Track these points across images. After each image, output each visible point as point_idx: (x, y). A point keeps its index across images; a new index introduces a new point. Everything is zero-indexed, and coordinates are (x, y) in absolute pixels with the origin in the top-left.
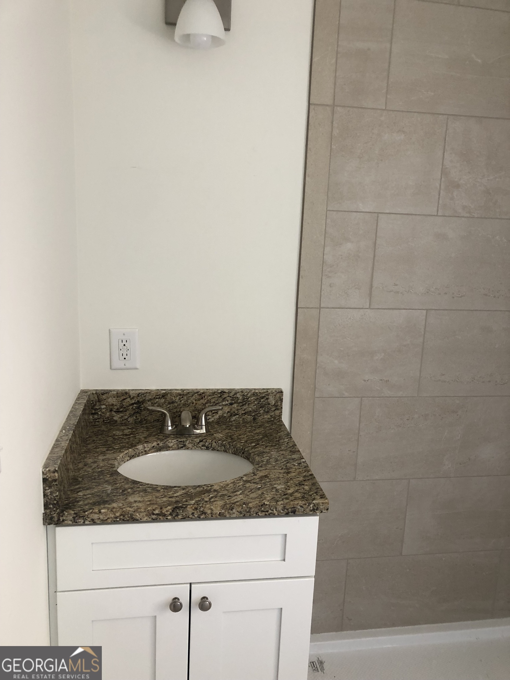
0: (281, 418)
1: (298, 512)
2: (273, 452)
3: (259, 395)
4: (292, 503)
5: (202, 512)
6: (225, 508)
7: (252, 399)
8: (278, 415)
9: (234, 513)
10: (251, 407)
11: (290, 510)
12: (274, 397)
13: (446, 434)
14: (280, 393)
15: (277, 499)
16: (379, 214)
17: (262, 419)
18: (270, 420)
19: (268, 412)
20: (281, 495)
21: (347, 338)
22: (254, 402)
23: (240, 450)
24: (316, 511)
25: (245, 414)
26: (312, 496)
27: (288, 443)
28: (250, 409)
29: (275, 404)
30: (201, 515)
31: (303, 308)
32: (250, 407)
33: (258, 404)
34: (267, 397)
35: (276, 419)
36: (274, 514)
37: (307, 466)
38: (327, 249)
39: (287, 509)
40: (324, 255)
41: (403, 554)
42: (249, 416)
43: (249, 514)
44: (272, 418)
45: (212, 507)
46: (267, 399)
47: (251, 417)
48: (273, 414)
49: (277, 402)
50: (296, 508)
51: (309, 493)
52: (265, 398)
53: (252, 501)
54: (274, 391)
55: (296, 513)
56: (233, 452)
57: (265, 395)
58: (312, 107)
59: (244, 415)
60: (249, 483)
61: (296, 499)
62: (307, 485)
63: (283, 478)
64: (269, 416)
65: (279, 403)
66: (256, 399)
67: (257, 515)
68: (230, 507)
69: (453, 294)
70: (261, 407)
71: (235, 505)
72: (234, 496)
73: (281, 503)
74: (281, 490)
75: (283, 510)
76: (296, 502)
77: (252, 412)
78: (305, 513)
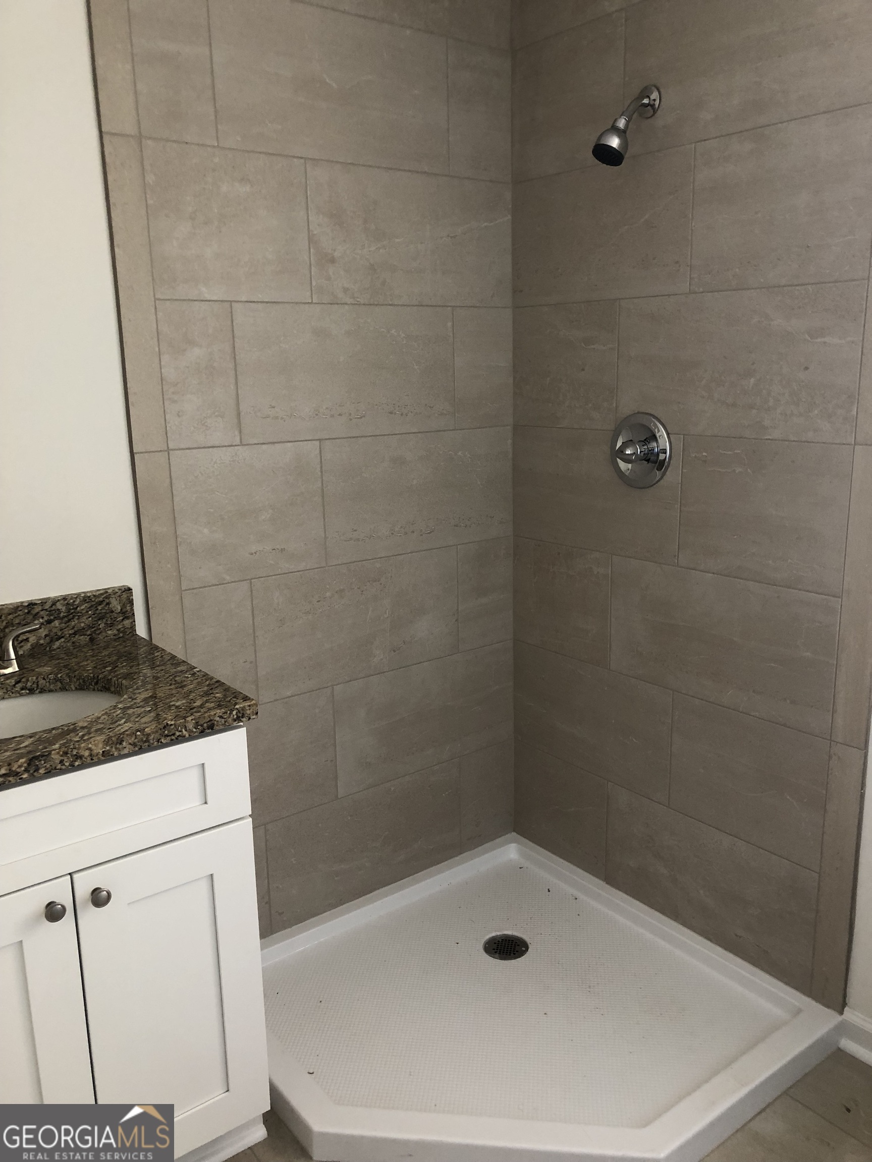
0: (135, 630)
1: (217, 726)
2: (145, 671)
3: (93, 600)
4: (206, 715)
5: (76, 756)
6: (110, 742)
7: (82, 608)
8: (129, 627)
9: (125, 748)
10: (85, 622)
11: (205, 725)
12: (118, 600)
13: (370, 613)
14: (127, 592)
15: (184, 715)
16: (233, 304)
17: (104, 638)
18: (117, 637)
19: (112, 625)
20: (187, 710)
21: (217, 493)
22: (87, 612)
23: (90, 681)
24: (242, 719)
25: (75, 634)
26: (231, 701)
27: (162, 657)
28: (83, 625)
29: (121, 609)
30: (75, 761)
31: (141, 453)
32: (82, 621)
33: (94, 614)
34: (107, 601)
35: (127, 633)
36: (184, 736)
37: (206, 675)
38: (165, 358)
39: (202, 726)
40: (161, 369)
41: (339, 797)
42: (82, 636)
43: (147, 744)
44: (121, 632)
45: (90, 746)
46: (108, 604)
47: (86, 638)
48: (120, 627)
49: (124, 606)
50: (213, 722)
51: (225, 699)
52: (105, 603)
53: (147, 725)
54: (117, 590)
55: (214, 728)
56: (78, 687)
57: (103, 598)
58: (106, 139)
59: (74, 637)
60: (132, 710)
61: (210, 709)
62: (217, 693)
63: (177, 693)
64: (115, 632)
65: (128, 608)
66: (89, 608)
67: (160, 743)
68: (117, 739)
69: (350, 414)
70: (99, 619)
71: (125, 736)
72: (117, 726)
73: (191, 719)
74: (184, 706)
75: (195, 728)
76: (212, 713)
77: (86, 629)
78: (228, 725)
